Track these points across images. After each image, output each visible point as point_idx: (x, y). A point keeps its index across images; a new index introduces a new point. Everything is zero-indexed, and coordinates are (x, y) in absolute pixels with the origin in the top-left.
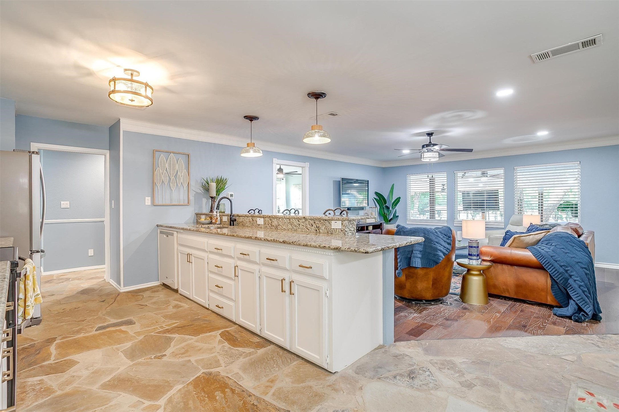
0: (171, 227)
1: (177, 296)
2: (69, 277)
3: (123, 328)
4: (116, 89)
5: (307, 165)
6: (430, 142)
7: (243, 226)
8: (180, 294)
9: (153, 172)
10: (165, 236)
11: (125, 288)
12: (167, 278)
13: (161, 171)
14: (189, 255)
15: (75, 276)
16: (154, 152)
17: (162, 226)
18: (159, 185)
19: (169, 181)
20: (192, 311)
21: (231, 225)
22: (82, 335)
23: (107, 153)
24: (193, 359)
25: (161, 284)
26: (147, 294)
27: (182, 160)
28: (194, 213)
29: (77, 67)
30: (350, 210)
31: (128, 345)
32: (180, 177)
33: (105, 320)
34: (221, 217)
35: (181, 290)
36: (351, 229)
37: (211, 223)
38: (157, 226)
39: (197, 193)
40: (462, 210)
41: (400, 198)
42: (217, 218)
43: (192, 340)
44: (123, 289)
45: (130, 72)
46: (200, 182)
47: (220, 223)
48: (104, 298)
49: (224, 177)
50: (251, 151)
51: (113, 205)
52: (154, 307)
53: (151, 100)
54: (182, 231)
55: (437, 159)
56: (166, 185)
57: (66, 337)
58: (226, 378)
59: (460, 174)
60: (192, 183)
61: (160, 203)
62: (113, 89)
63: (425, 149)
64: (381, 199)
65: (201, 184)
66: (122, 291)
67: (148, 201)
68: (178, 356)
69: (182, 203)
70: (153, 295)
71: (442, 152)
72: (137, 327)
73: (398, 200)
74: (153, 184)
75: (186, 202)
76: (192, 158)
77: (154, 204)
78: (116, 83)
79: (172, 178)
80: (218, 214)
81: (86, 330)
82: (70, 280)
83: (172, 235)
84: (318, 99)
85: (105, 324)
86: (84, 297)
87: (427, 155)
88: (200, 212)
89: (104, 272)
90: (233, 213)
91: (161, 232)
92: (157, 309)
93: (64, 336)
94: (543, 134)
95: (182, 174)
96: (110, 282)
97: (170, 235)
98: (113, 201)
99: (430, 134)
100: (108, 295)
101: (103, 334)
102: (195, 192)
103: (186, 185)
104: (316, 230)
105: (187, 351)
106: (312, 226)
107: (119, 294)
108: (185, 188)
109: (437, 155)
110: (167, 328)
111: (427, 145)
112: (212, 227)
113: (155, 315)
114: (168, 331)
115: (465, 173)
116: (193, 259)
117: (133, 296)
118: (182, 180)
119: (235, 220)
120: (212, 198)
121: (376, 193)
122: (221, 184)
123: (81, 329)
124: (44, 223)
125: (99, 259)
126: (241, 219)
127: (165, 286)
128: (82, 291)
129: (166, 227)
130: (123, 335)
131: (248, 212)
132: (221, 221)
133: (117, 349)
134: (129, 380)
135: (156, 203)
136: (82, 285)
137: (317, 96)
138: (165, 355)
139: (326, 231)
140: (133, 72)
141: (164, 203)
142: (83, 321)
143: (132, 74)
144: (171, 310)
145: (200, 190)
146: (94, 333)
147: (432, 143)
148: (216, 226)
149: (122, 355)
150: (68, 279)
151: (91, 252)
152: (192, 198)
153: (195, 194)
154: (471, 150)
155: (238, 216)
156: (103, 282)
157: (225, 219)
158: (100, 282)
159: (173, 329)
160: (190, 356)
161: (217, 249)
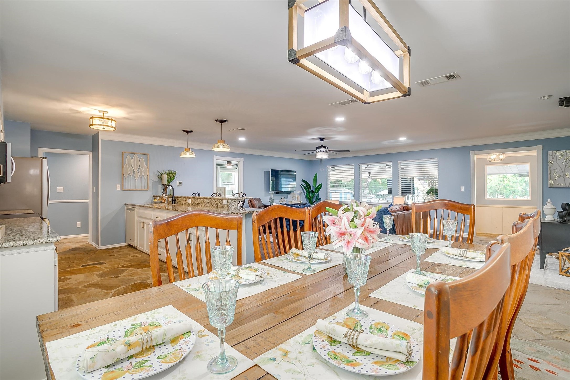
0: (133, 205)
1: (137, 251)
2: (63, 241)
3: (97, 266)
4: (94, 123)
5: (242, 160)
6: (322, 145)
7: (180, 204)
8: (139, 250)
9: (122, 167)
10: (129, 211)
11: (102, 247)
12: (130, 240)
13: (128, 166)
14: (143, 223)
15: (67, 241)
16: (123, 153)
17: (127, 205)
18: (126, 176)
19: (134, 174)
20: (143, 258)
21: (172, 204)
22: (72, 269)
23: (91, 154)
24: (135, 278)
25: (127, 245)
26: (115, 251)
27: (143, 159)
28: (152, 196)
29: (71, 110)
30: (278, 194)
31: (100, 272)
32: (141, 170)
33: (87, 262)
34: (168, 199)
35: (139, 247)
36: (233, 205)
37: (162, 202)
38: (125, 204)
39: (154, 181)
40: (388, 194)
41: (322, 184)
42: (165, 199)
43: (138, 270)
44: (101, 248)
45: (102, 112)
46: (157, 174)
47: (167, 202)
48: (87, 252)
49: (174, 170)
50: (188, 154)
51: (94, 190)
52: (119, 256)
53: (115, 128)
54: (139, 207)
55: (327, 158)
56: (131, 176)
57: (63, 270)
58: (150, 284)
59: (364, 166)
60: (151, 175)
61: (127, 189)
62: (92, 123)
63: (318, 150)
64: (307, 186)
65: (158, 175)
66: (99, 249)
67: (118, 187)
68: (127, 277)
69: (143, 189)
70: (120, 251)
71: (330, 152)
72: (107, 265)
73: (321, 186)
74: (122, 176)
75: (146, 189)
76: (151, 157)
77: (122, 190)
78: (93, 120)
79: (136, 171)
80: (166, 196)
81: (75, 266)
82: (64, 243)
83: (134, 210)
84: (222, 123)
85: (87, 264)
86: (74, 252)
87: (319, 154)
88: (156, 195)
89: (88, 238)
90: (174, 196)
91: (128, 209)
92: (121, 257)
93: (62, 269)
94: (403, 139)
95: (143, 168)
96: (92, 244)
97: (133, 210)
98: (94, 187)
99: (322, 139)
100: (90, 251)
101: (85, 268)
102: (153, 181)
103: (146, 177)
104: (216, 206)
105: (133, 274)
106: (214, 203)
107: (97, 250)
108: (145, 178)
109: (326, 154)
110: (125, 265)
111: (320, 147)
112: (162, 205)
113: (119, 260)
114: (125, 267)
115: (367, 165)
116: (145, 225)
117: (107, 251)
118: (143, 173)
119: (175, 200)
120: (164, 185)
121: (304, 181)
122: (171, 176)
123: (72, 266)
124: (49, 202)
125: (84, 230)
126: (179, 200)
127: (130, 246)
128: (72, 249)
129: (130, 205)
130: (97, 269)
131: (192, 195)
132: (168, 201)
133: (93, 274)
134: (98, 284)
135: (124, 189)
136: (72, 246)
137: (222, 121)
138: (120, 276)
139: (221, 206)
140: (104, 112)
141: (130, 189)
142: (73, 263)
143: (103, 113)
144: (130, 258)
145: (157, 180)
146: (80, 267)
147: (324, 146)
148: (164, 204)
149: (96, 276)
150: (62, 243)
151: (79, 224)
152: (150, 185)
153: (153, 182)
154: (349, 151)
155: (177, 197)
156: (87, 244)
157: (170, 199)
158: (85, 244)
159: (128, 266)
160: (134, 276)
161: (158, 218)
